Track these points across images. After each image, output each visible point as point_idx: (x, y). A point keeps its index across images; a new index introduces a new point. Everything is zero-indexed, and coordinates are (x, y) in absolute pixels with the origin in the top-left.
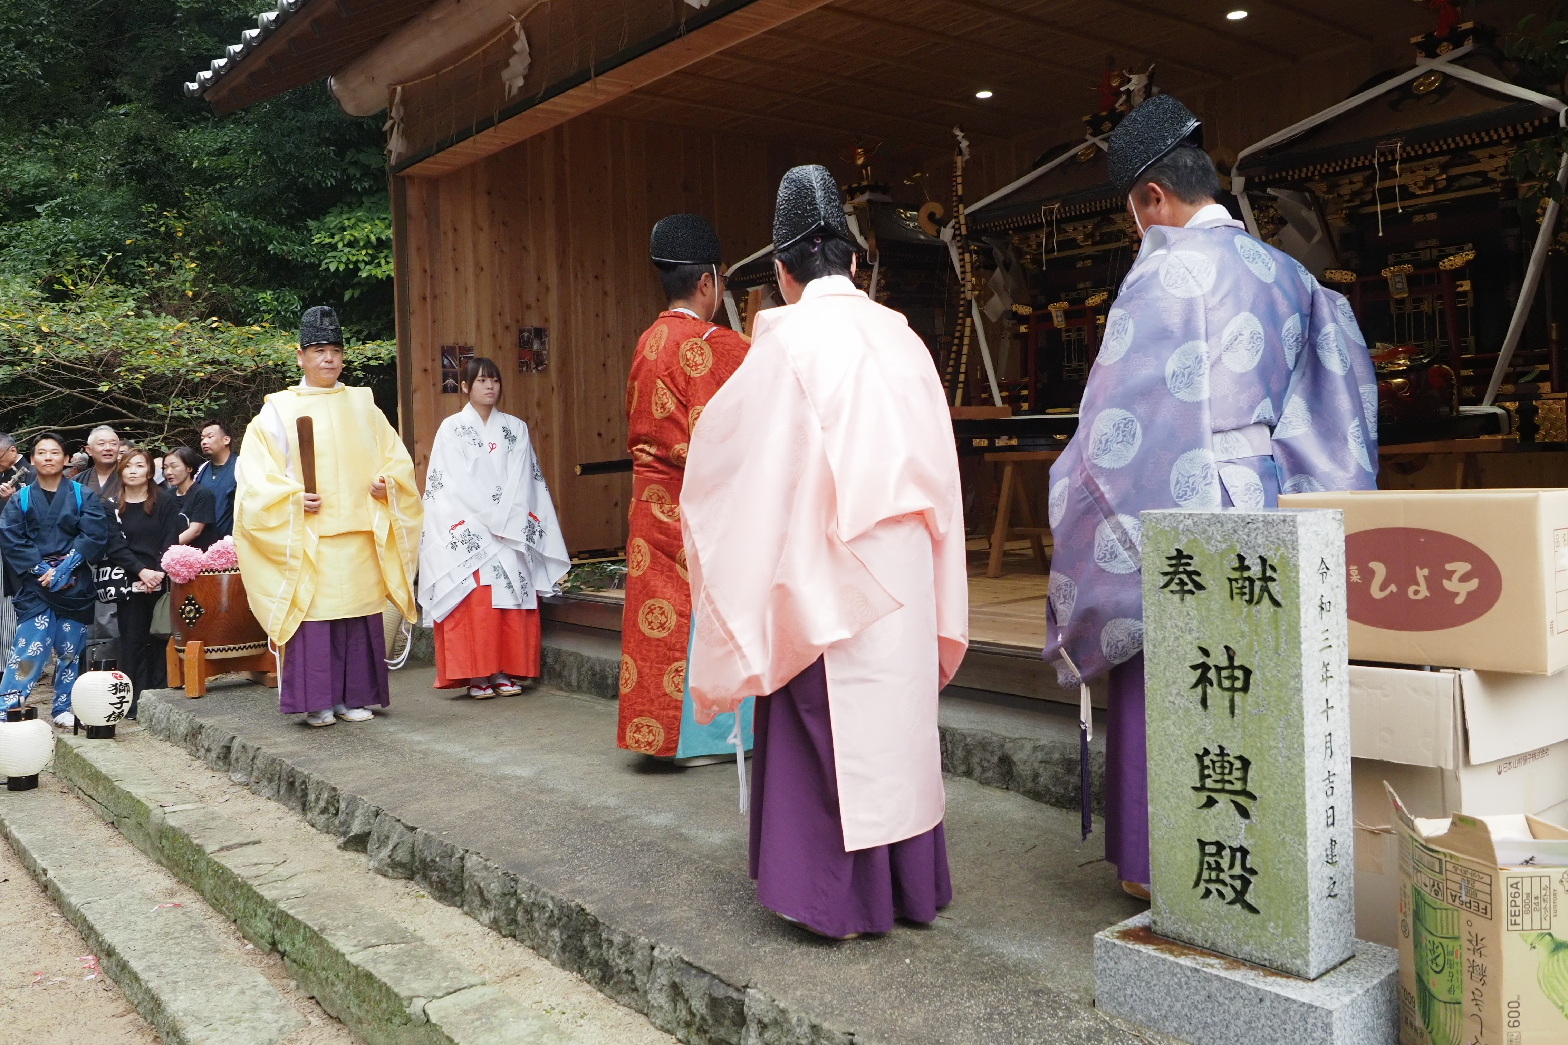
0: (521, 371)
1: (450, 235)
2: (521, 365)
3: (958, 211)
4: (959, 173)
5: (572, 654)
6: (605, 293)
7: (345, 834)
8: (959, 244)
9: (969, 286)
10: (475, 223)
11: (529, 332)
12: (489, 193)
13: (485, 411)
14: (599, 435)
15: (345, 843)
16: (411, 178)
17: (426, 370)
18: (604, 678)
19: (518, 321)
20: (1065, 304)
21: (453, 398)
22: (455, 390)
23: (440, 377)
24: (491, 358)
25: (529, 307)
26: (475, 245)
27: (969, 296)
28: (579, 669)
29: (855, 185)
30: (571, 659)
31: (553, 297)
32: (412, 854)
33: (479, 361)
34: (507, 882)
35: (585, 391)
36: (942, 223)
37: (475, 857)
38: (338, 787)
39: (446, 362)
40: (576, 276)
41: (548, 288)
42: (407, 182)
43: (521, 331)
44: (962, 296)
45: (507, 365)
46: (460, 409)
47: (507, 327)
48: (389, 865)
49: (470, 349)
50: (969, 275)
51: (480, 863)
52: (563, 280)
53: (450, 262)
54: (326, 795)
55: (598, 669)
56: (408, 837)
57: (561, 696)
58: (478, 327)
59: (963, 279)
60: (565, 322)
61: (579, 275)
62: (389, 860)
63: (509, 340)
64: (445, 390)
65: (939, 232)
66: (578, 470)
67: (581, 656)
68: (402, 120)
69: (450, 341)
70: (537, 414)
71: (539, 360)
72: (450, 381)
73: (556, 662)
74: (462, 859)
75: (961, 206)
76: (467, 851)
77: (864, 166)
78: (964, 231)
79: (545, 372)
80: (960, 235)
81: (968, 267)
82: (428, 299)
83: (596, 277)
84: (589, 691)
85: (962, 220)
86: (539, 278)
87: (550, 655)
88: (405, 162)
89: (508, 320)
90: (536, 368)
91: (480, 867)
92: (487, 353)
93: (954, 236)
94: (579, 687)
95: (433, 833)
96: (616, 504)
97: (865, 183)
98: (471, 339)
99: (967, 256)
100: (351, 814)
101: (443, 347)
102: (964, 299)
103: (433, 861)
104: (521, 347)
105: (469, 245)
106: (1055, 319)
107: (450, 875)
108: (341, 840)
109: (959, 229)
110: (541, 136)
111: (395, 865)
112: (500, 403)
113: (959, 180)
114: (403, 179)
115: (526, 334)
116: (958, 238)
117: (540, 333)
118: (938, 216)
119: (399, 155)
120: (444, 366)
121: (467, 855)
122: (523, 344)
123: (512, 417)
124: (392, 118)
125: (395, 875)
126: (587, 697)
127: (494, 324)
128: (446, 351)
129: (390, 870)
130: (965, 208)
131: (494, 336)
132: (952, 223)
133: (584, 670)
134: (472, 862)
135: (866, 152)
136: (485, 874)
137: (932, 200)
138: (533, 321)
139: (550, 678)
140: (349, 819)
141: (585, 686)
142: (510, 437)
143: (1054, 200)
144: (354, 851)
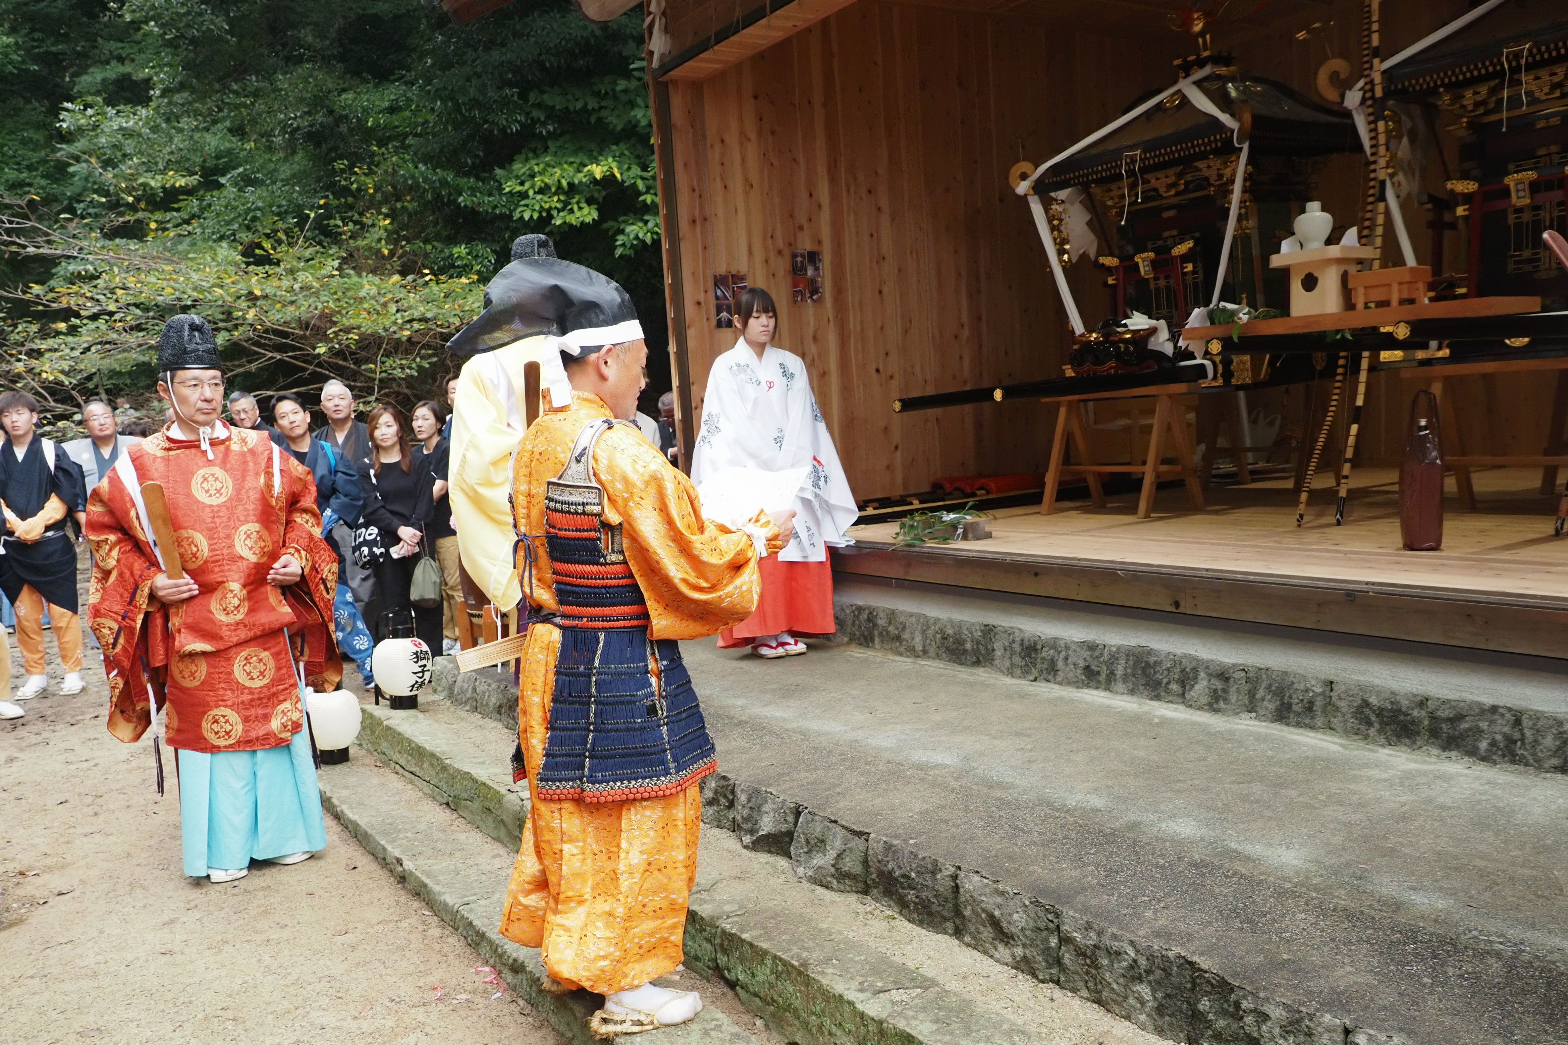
0: (795, 302)
1: (718, 148)
2: (795, 294)
3: (1371, 68)
4: (1375, 18)
5: (912, 615)
6: (879, 209)
7: (752, 832)
8: (1371, 110)
9: (1382, 162)
10: (742, 133)
11: (803, 256)
12: (756, 97)
13: (759, 347)
14: (878, 371)
15: (753, 843)
16: (674, 82)
17: (699, 303)
18: (960, 642)
19: (790, 245)
20: (1532, 175)
21: (727, 333)
22: (730, 324)
23: (713, 311)
24: (765, 289)
25: (801, 228)
26: (743, 160)
27: (1382, 175)
28: (923, 632)
29: (1192, 58)
30: (913, 619)
31: (825, 217)
32: (865, 863)
33: (753, 291)
34: (1041, 914)
35: (862, 322)
36: (1348, 84)
37: (976, 878)
38: (729, 776)
39: (719, 293)
40: (848, 191)
41: (820, 206)
42: (671, 87)
43: (794, 256)
44: (1372, 175)
47: (780, 252)
48: (833, 876)
49: (742, 278)
50: (1382, 150)
51: (987, 885)
52: (835, 197)
53: (718, 179)
54: (713, 785)
55: (950, 631)
56: (858, 844)
57: (904, 663)
58: (750, 253)
59: (1373, 154)
60: (839, 245)
61: (852, 190)
62: (833, 870)
63: (782, 266)
64: (719, 324)
65: (1343, 96)
66: (897, 406)
67: (925, 616)
68: (664, 14)
69: (722, 270)
70: (813, 349)
71: (814, 289)
72: (724, 314)
73: (890, 623)
74: (955, 877)
75: (1376, 61)
76: (959, 868)
77: (1202, 34)
78: (1379, 93)
79: (820, 300)
80: (1373, 97)
81: (1382, 139)
82: (698, 222)
83: (870, 192)
84: (938, 657)
85: (1377, 78)
86: (811, 195)
87: (882, 615)
88: (667, 66)
89: (780, 243)
90: (811, 297)
91: (987, 890)
92: (758, 280)
93: (1363, 101)
94: (925, 652)
95: (896, 842)
96: (896, 448)
97: (1206, 54)
98: (742, 265)
99: (1381, 125)
100: (756, 809)
101: (715, 276)
102: (1374, 179)
103: (906, 877)
104: (795, 274)
105: (737, 158)
106: (1513, 195)
107: (935, 896)
108: (747, 839)
109: (1372, 90)
110: (808, 30)
111: (842, 876)
112: (776, 339)
113: (1375, 27)
114: (666, 85)
115: (799, 259)
116: (1369, 103)
117: (813, 257)
118: (1342, 76)
119: (662, 56)
120: (717, 298)
121: (962, 874)
122: (797, 270)
123: (788, 353)
124: (651, 13)
125: (842, 888)
126: (937, 663)
127: (766, 248)
128: (720, 281)
129: (835, 882)
130: (1382, 61)
131: (767, 261)
132: (1361, 83)
133: (930, 633)
134: (971, 884)
135: (1207, 15)
136: (999, 900)
137: (1334, 57)
138: (806, 244)
139: (882, 642)
140: (755, 815)
141: (932, 651)
142: (787, 375)
143: (1519, 39)
144: (770, 852)
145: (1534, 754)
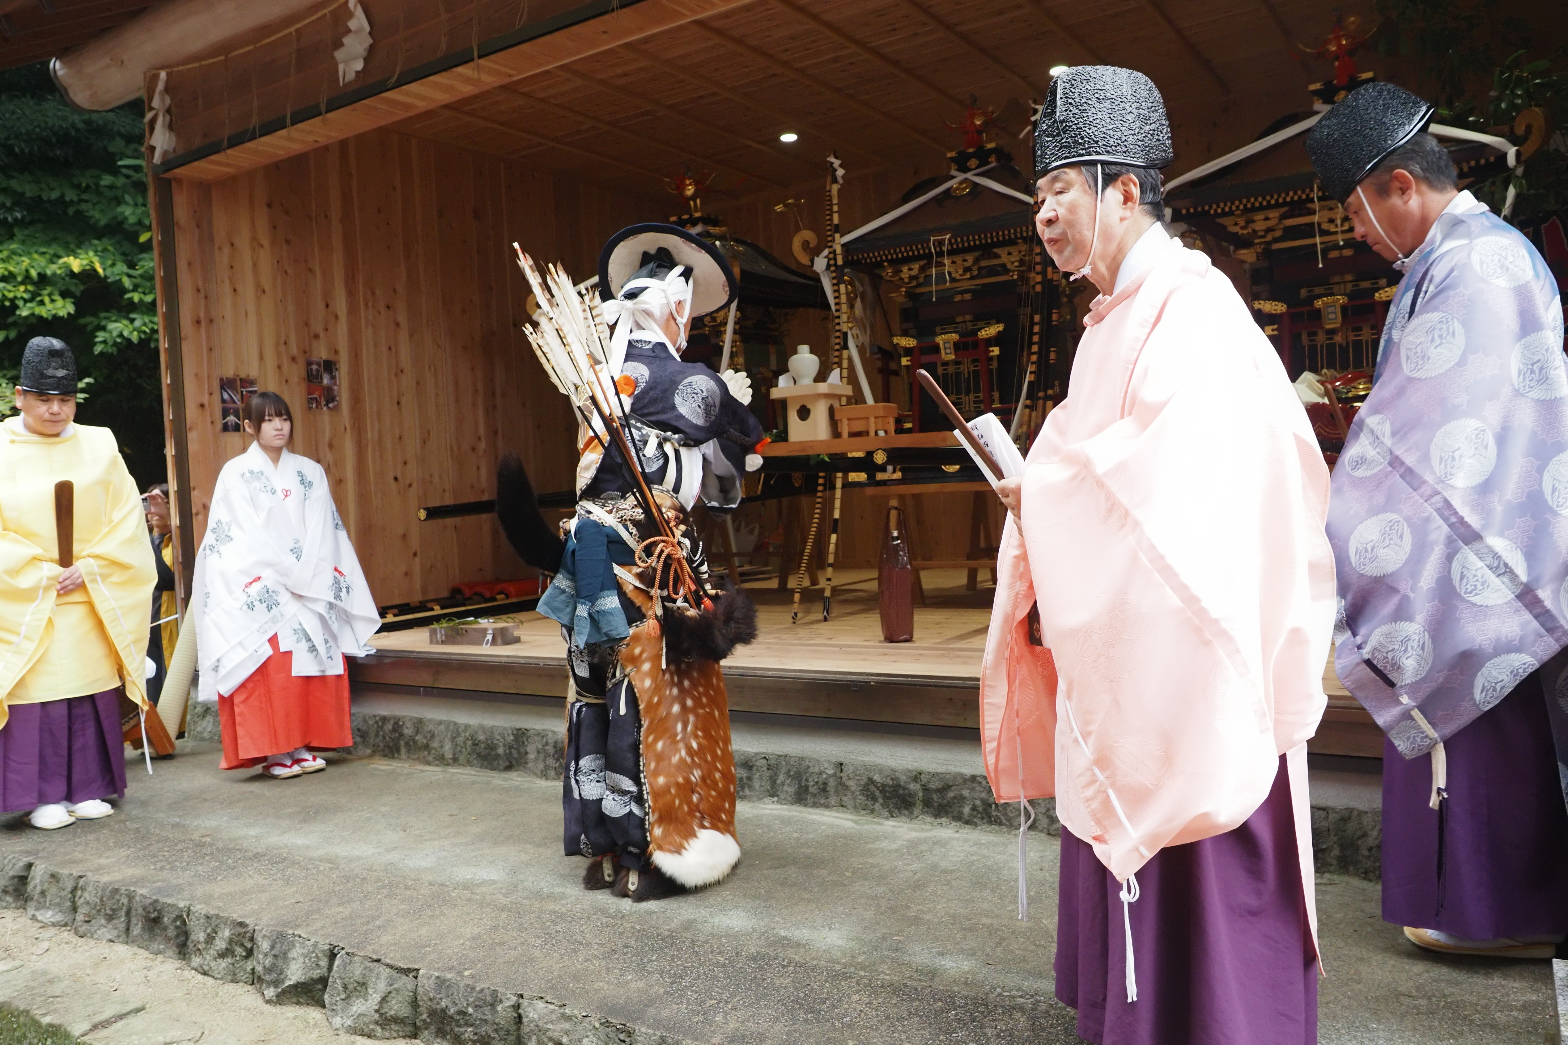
0: (310, 408)
1: (227, 250)
2: (310, 401)
3: (834, 240)
4: (835, 201)
5: (440, 723)
6: (398, 324)
7: (276, 983)
8: (834, 275)
9: (844, 317)
10: (254, 239)
11: (319, 364)
12: (269, 205)
13: (274, 453)
14: (396, 479)
15: (278, 996)
16: (179, 181)
17: (202, 406)
18: (492, 747)
19: (305, 352)
20: (955, 337)
21: (234, 438)
22: (237, 428)
23: (218, 413)
24: (277, 393)
25: (316, 336)
26: (255, 265)
27: (844, 328)
28: (453, 739)
29: (685, 217)
30: (442, 727)
31: (342, 330)
32: (414, 1003)
33: (264, 395)
34: (612, 1035)
35: (380, 432)
36: (816, 252)
37: (540, 1005)
38: (247, 921)
39: (226, 396)
40: (366, 305)
41: (337, 317)
42: (174, 185)
43: (309, 364)
44: (837, 328)
45: (295, 400)
46: (244, 450)
47: (293, 359)
48: (376, 1023)
49: (252, 383)
50: (844, 308)
51: (553, 1011)
52: (352, 310)
53: (227, 282)
54: (227, 933)
55: (482, 737)
56: (406, 982)
57: (434, 773)
58: (261, 357)
59: (837, 310)
60: (356, 356)
61: (370, 304)
62: (377, 1016)
63: (296, 373)
64: (226, 428)
65: (812, 261)
66: (423, 514)
67: (455, 724)
68: (168, 111)
69: (230, 373)
70: (329, 457)
71: (330, 397)
72: (231, 418)
73: (417, 732)
74: (517, 1007)
75: (837, 236)
76: (521, 996)
77: (694, 197)
78: (840, 262)
79: (337, 408)
80: (835, 264)
81: (843, 299)
82: (203, 323)
83: (388, 307)
84: (469, 763)
85: (839, 250)
86: (327, 306)
87: (408, 724)
88: (169, 164)
89: (294, 351)
90: (327, 405)
91: (554, 1017)
92: (271, 386)
93: (828, 266)
94: (455, 760)
95: (449, 976)
96: (415, 554)
97: (698, 215)
98: (252, 370)
99: (842, 287)
100: (281, 956)
101: (221, 379)
102: (839, 331)
103: (463, 1013)
104: (309, 381)
105: (248, 263)
106: (943, 351)
107: (496, 1030)
108: (270, 992)
109: (835, 259)
110: (326, 148)
111: (386, 1021)
112: (291, 444)
113: (835, 208)
114: (169, 182)
115: (314, 367)
116: (833, 268)
117: (329, 366)
118: (811, 245)
119: (165, 153)
120: (223, 401)
121: (524, 1002)
122: (312, 378)
123: (306, 459)
124: (153, 109)
125: (387, 1034)
126: (468, 770)
127: (279, 354)
128: (226, 384)
129: (379, 1029)
130: (841, 236)
131: (279, 367)
132: (826, 252)
133: (460, 740)
134: (534, 1012)
135: (697, 183)
136: (567, 1026)
137: (805, 229)
138: (322, 353)
139: (409, 751)
140: (280, 962)
141: (462, 758)
142: (305, 483)
143: (942, 231)
144: (298, 1003)
145: (1005, 815)
